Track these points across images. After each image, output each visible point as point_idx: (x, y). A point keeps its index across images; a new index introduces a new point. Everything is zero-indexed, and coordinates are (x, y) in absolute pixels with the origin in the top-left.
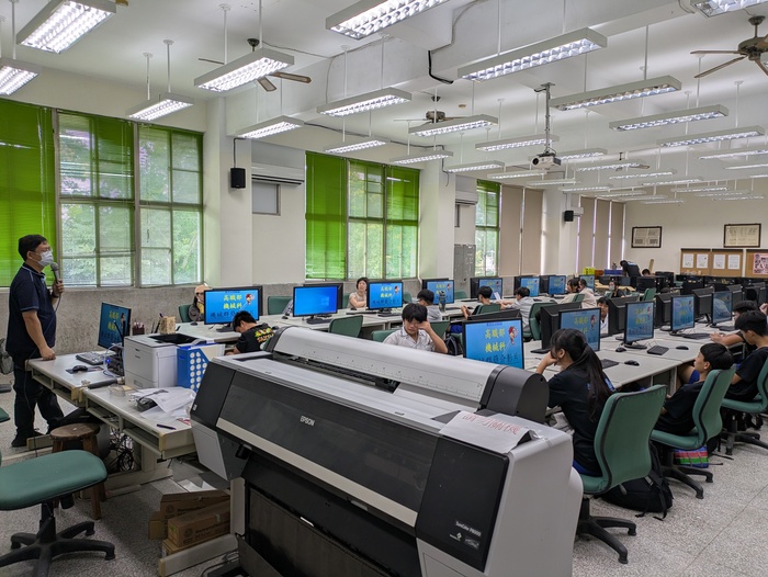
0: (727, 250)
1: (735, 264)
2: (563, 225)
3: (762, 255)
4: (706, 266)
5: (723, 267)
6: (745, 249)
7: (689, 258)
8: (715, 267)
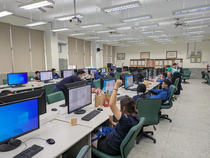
0: (142, 60)
1: (143, 64)
2: (97, 53)
3: (150, 61)
4: (136, 64)
5: (141, 65)
6: (146, 59)
7: (132, 62)
8: (139, 64)
